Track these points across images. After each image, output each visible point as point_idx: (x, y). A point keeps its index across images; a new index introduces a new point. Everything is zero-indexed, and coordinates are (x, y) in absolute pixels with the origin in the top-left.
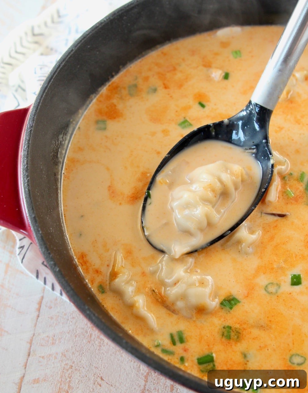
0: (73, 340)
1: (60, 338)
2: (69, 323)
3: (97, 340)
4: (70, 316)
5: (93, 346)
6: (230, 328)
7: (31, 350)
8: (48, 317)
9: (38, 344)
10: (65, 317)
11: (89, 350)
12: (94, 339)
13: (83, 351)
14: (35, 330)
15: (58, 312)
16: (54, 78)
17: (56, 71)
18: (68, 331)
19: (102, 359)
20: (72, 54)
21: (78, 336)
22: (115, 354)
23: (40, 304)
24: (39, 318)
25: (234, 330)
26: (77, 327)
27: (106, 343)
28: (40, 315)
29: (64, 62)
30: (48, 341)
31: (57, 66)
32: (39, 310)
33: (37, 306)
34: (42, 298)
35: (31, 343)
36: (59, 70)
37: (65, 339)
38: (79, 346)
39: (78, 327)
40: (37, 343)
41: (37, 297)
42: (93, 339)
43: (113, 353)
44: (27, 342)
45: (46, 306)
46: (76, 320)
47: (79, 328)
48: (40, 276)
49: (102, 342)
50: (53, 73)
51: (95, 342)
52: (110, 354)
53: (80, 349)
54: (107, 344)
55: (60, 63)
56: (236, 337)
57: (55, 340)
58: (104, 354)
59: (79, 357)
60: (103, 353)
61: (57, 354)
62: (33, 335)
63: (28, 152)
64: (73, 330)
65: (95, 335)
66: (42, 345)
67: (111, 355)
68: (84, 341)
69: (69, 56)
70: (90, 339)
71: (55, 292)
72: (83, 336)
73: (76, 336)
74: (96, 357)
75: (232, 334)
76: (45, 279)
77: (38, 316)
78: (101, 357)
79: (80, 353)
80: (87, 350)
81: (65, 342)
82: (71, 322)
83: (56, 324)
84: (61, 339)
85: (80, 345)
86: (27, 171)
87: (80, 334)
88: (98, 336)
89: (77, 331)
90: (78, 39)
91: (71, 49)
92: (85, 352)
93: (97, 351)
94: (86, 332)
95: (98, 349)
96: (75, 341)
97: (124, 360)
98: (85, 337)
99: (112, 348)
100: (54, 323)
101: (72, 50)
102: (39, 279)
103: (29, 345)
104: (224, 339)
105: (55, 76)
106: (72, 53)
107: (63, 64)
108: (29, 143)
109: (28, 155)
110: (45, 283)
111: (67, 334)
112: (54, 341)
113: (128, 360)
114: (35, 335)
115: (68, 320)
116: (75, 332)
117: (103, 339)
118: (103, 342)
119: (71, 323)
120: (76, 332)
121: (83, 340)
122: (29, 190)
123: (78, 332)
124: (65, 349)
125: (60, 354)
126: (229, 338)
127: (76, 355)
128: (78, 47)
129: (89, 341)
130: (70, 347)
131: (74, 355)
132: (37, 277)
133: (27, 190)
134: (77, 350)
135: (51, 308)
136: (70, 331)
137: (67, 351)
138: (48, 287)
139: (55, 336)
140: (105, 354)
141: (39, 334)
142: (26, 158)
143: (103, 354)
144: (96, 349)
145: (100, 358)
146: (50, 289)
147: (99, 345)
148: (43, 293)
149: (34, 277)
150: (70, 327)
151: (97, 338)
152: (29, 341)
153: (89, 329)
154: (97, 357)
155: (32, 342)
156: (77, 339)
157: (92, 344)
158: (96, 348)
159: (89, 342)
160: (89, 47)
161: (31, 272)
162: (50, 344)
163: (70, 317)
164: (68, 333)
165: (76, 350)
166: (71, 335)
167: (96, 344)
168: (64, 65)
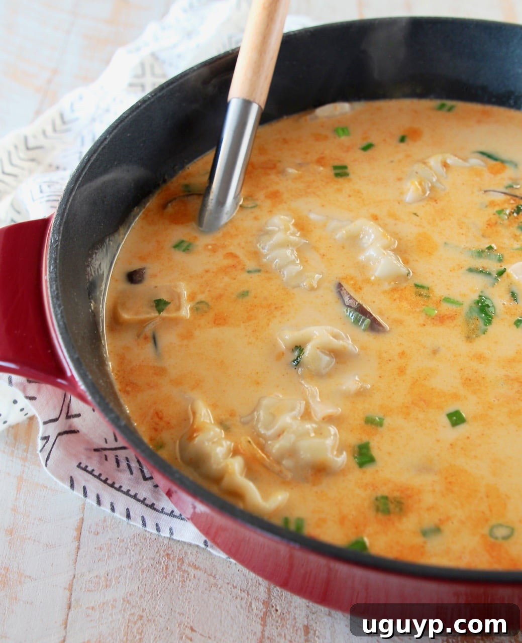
0: (139, 577)
1: (117, 577)
2: (130, 553)
3: (177, 573)
4: (130, 542)
5: (172, 582)
6: (386, 498)
7: (72, 600)
8: (95, 548)
9: (83, 590)
10: (121, 545)
11: (167, 589)
12: (173, 571)
13: (158, 591)
14: (75, 569)
15: (110, 539)
16: (82, 176)
17: (85, 167)
18: (130, 565)
19: (189, 600)
20: (107, 144)
21: (145, 571)
22: (209, 591)
23: (79, 529)
24: (81, 551)
25: (393, 501)
26: (143, 557)
27: (193, 575)
28: (81, 546)
29: (96, 155)
30: (99, 583)
31: (85, 160)
32: (79, 538)
33: (75, 534)
34: (82, 520)
35: (70, 588)
36: (89, 165)
37: (126, 578)
38: (150, 586)
39: (145, 557)
40: (81, 589)
41: (74, 521)
42: (171, 572)
43: (206, 589)
44: (65, 588)
45: (90, 532)
46: (140, 547)
47: (147, 558)
48: (75, 485)
49: (186, 575)
50: (81, 169)
51: (174, 576)
52: (200, 591)
53: (151, 590)
54: (194, 577)
55: (90, 156)
56: (397, 509)
57: (110, 580)
58: (191, 593)
59: (152, 601)
60: (189, 591)
61: (115, 600)
62: (73, 577)
63: (56, 273)
64: (137, 563)
65: (173, 566)
66: (88, 591)
67: (202, 593)
68: (157, 577)
69: (102, 147)
70: (166, 572)
71: (102, 508)
72: (155, 570)
73: (143, 571)
74: (179, 599)
75: (392, 506)
76: (85, 488)
77: (78, 548)
78: (186, 597)
79: (152, 595)
80: (163, 590)
81: (126, 582)
82: (133, 551)
83: (108, 556)
84: (119, 577)
85: (151, 584)
86: (58, 299)
87: (149, 566)
88: (178, 567)
89: (144, 563)
90: (113, 124)
91: (104, 137)
92: (160, 593)
93: (179, 589)
94: (159, 563)
95: (181, 586)
96: (143, 579)
97: (225, 598)
98: (157, 570)
99: (202, 581)
100: (105, 555)
101: (106, 139)
102: (74, 489)
103: (67, 593)
104: (380, 516)
105: (84, 173)
106: (106, 142)
107: (94, 157)
108: (55, 262)
109: (57, 277)
110: (85, 494)
111: (128, 570)
112: (108, 583)
113: (231, 596)
114: (76, 576)
115: (127, 548)
116: (140, 565)
117: (187, 571)
118: (188, 574)
119: (132, 553)
120: (142, 564)
121: (155, 576)
122: (64, 323)
123: (145, 565)
124: (128, 593)
125: (120, 601)
126: (387, 512)
127: (146, 599)
128: (113, 133)
129: (165, 575)
130: (136, 588)
131: (142, 600)
132: (72, 486)
133: (61, 323)
134: (147, 590)
135: (98, 533)
136: (132, 564)
137: (130, 595)
138: (91, 501)
139: (110, 575)
140: (193, 592)
141: (83, 575)
142: (54, 282)
143: (189, 593)
144: (178, 587)
145: (186, 600)
146: (95, 504)
147: (181, 579)
148: (83, 512)
149: (67, 487)
150: (132, 558)
151: (177, 571)
152: (67, 587)
153: (162, 559)
154: (181, 598)
155: (72, 588)
156: (145, 575)
157: (171, 580)
158: (177, 585)
159: (166, 578)
160: (128, 135)
161: (62, 479)
162: (102, 586)
163: (129, 544)
164: (130, 567)
165: (145, 591)
166: (135, 570)
167: (177, 580)
168: (95, 159)
